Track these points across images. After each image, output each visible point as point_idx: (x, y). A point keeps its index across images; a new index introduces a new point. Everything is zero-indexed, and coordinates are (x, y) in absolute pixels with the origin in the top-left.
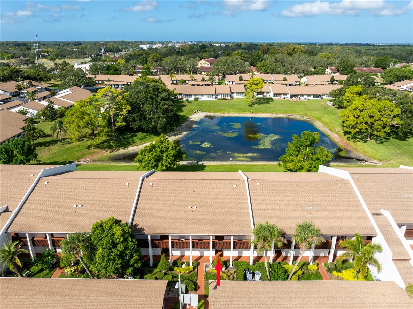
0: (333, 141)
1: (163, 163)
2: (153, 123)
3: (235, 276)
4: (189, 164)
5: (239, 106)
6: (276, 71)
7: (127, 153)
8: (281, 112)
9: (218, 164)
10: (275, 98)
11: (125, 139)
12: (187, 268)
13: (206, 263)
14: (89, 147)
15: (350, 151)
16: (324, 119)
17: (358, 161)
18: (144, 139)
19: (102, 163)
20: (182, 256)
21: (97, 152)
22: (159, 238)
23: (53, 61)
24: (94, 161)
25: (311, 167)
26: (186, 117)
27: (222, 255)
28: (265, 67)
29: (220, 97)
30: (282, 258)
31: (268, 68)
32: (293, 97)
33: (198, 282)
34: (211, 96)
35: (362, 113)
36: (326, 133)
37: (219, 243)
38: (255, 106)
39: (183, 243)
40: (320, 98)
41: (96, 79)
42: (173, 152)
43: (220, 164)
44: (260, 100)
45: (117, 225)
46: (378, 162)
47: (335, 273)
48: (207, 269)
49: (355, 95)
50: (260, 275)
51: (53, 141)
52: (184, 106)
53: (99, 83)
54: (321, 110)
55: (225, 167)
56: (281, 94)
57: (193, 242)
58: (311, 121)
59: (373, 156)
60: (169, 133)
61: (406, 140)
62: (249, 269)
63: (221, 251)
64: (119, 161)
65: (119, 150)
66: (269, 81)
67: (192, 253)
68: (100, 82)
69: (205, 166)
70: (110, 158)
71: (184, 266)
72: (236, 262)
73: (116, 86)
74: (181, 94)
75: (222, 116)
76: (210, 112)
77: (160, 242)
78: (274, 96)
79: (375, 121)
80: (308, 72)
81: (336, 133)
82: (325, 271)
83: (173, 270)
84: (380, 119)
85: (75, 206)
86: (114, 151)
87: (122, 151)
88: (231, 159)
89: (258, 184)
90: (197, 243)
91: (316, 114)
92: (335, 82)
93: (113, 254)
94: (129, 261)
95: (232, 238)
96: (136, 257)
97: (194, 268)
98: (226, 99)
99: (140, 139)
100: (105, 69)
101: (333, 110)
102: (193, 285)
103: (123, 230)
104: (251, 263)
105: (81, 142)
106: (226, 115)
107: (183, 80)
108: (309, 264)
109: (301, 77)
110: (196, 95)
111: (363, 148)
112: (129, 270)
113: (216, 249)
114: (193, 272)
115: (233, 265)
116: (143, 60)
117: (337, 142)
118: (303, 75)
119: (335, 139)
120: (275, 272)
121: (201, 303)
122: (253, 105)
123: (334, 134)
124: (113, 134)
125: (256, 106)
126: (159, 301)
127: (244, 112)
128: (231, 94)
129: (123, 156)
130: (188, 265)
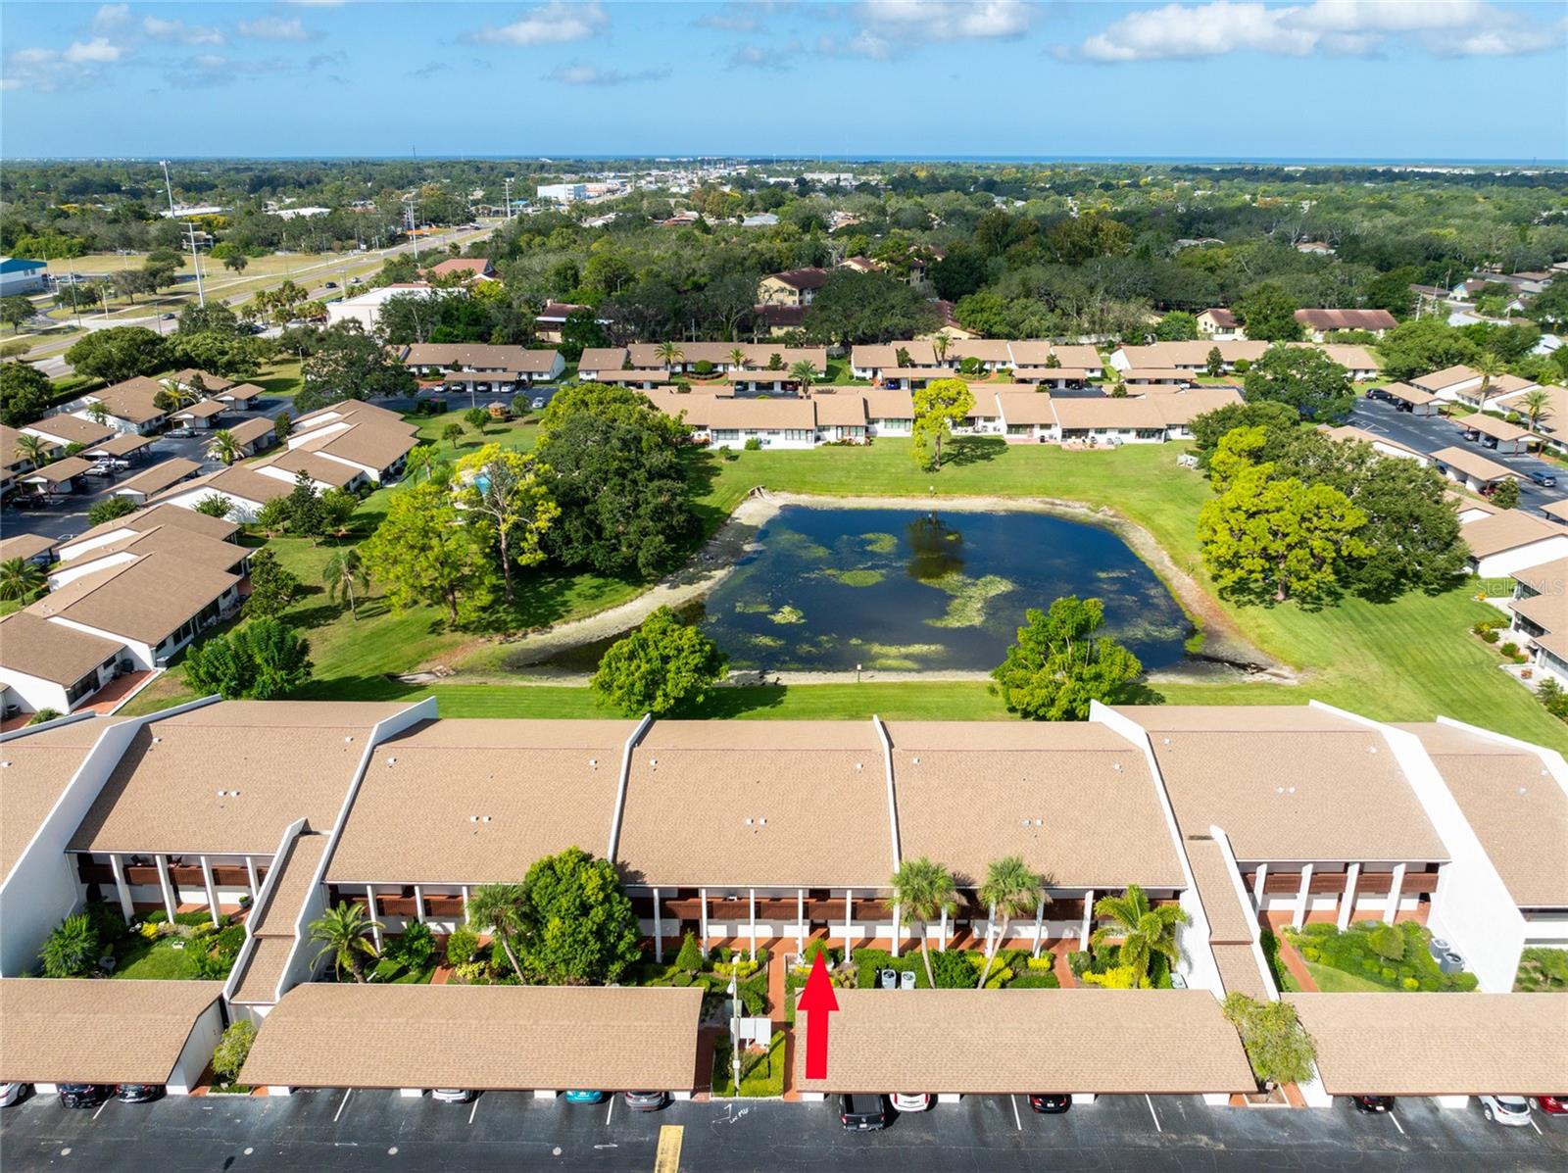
0: (1177, 599)
1: (668, 690)
2: (624, 549)
3: (855, 982)
4: (737, 681)
5: (893, 470)
6: (1025, 327)
7: (552, 645)
8: (1027, 492)
9: (820, 682)
10: (1011, 439)
11: (542, 599)
12: (743, 964)
13: (789, 954)
14: (436, 627)
15: (1219, 637)
16: (1160, 520)
17: (1234, 671)
18: (597, 597)
19: (483, 680)
20: (731, 939)
21: (463, 643)
22: (676, 896)
23: (237, 269)
24: (458, 672)
25: (1075, 700)
26: (722, 513)
27: (826, 936)
28: (985, 315)
29: (831, 436)
30: (971, 943)
31: (998, 319)
32: (1070, 437)
33: (771, 996)
34: (803, 432)
35: (1252, 524)
36: (1159, 571)
37: (819, 906)
38: (944, 468)
39: (735, 906)
40: (1160, 438)
41: (410, 361)
42: (696, 660)
43: (827, 682)
44: (962, 448)
45: (588, 865)
46: (1292, 672)
47: (1088, 975)
48: (791, 967)
49: (1244, 460)
50: (914, 980)
51: (327, 608)
52: (715, 471)
53: (420, 373)
54: (1159, 483)
55: (841, 691)
56: (1032, 426)
57: (757, 904)
58: (1121, 526)
59: (1282, 652)
60: (670, 572)
61: (1392, 602)
62: (887, 967)
63: (825, 925)
64: (532, 674)
65: (525, 635)
66: (999, 366)
67: (754, 932)
68: (425, 370)
69: (782, 690)
70: (503, 661)
71: (736, 960)
72: (860, 950)
73: (480, 388)
74: (702, 428)
75: (837, 505)
76: (798, 493)
77: (679, 905)
78: (1009, 432)
79: (1290, 547)
80: (1135, 329)
81: (1191, 570)
82: (1070, 973)
83: (711, 970)
84: (1301, 544)
85: (473, 819)
86: (512, 639)
87: (534, 640)
88: (859, 667)
89: (915, 761)
90: (768, 906)
91: (1137, 499)
92: (1225, 367)
93: (584, 930)
94: (615, 946)
95: (849, 895)
96: (629, 937)
97: (761, 966)
98: (849, 444)
99: (586, 598)
100: (437, 317)
101: (1196, 485)
102: (760, 1002)
103: (603, 877)
104: (895, 954)
105: (410, 610)
106: (851, 502)
107: (707, 363)
108: (1031, 955)
109: (1111, 347)
110: (751, 432)
111: (1259, 626)
112: (615, 967)
113: (812, 922)
114: (759, 974)
115: (851, 958)
116: (565, 278)
117: (1187, 605)
118: (1117, 338)
119: (1184, 594)
120: (946, 971)
121: (777, 1038)
122: (937, 467)
123: (1184, 575)
124: (504, 581)
125: (948, 469)
126: (690, 1029)
127: (908, 492)
128: (869, 423)
129: (542, 656)
130: (746, 957)
